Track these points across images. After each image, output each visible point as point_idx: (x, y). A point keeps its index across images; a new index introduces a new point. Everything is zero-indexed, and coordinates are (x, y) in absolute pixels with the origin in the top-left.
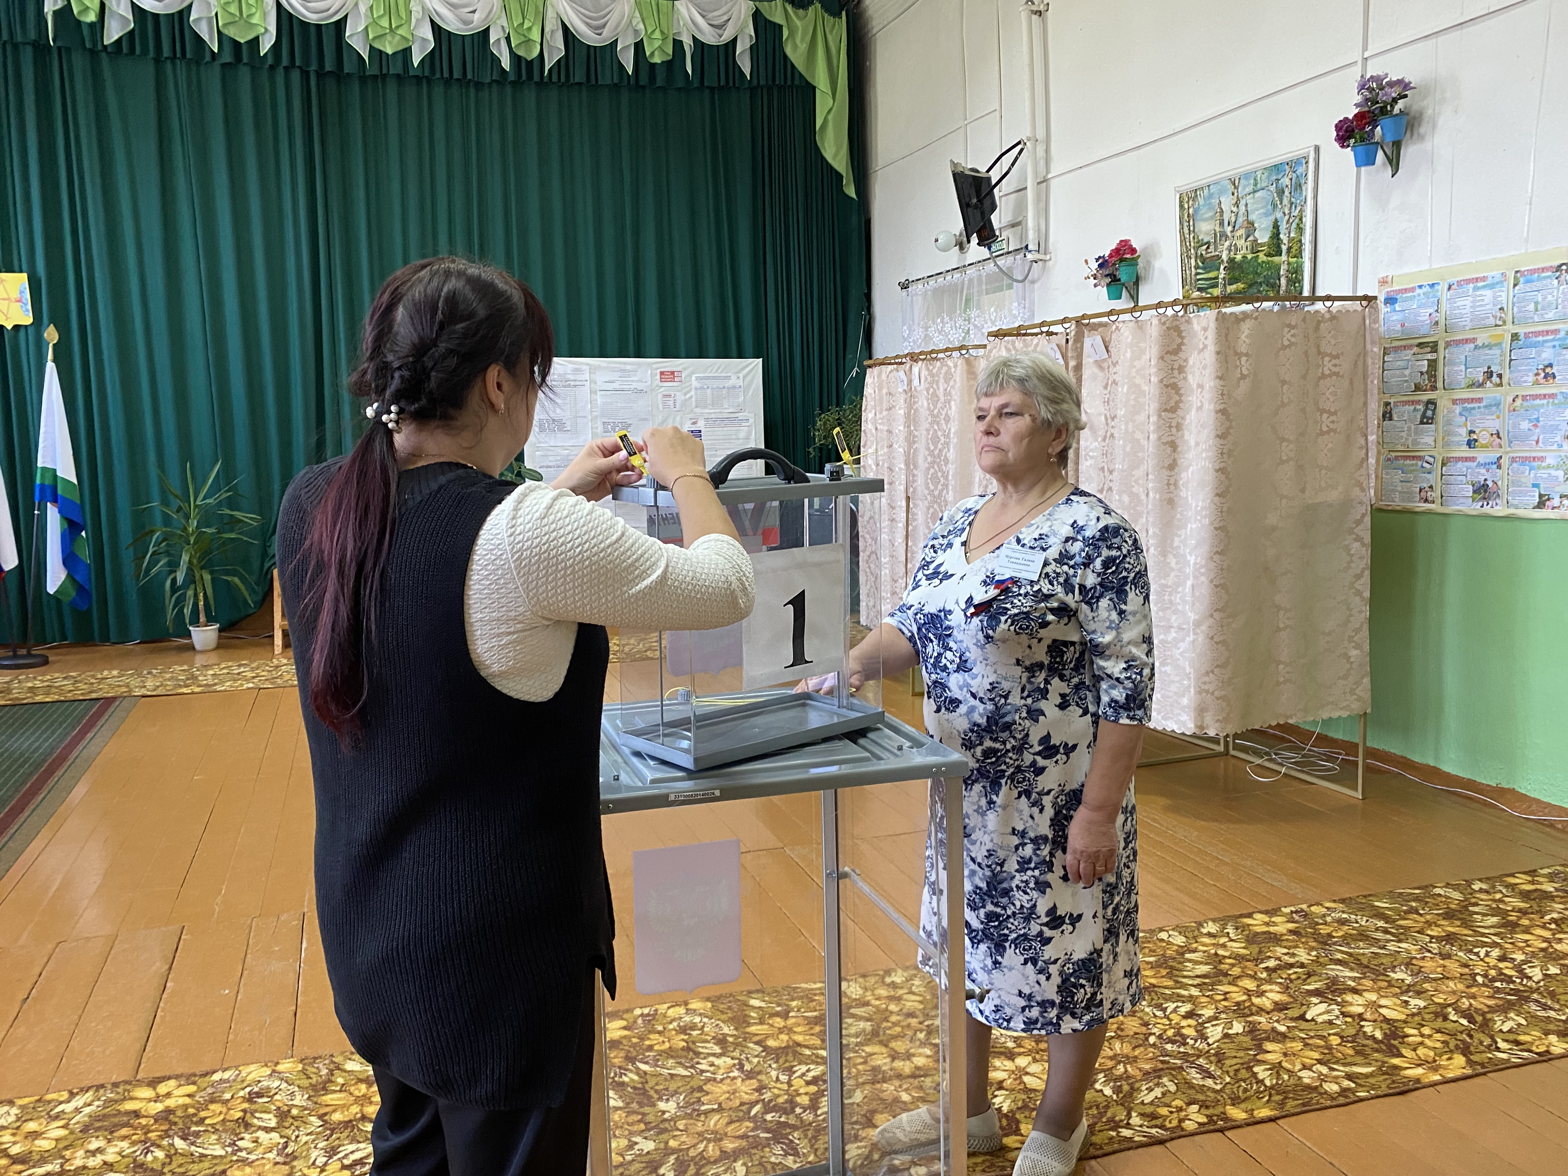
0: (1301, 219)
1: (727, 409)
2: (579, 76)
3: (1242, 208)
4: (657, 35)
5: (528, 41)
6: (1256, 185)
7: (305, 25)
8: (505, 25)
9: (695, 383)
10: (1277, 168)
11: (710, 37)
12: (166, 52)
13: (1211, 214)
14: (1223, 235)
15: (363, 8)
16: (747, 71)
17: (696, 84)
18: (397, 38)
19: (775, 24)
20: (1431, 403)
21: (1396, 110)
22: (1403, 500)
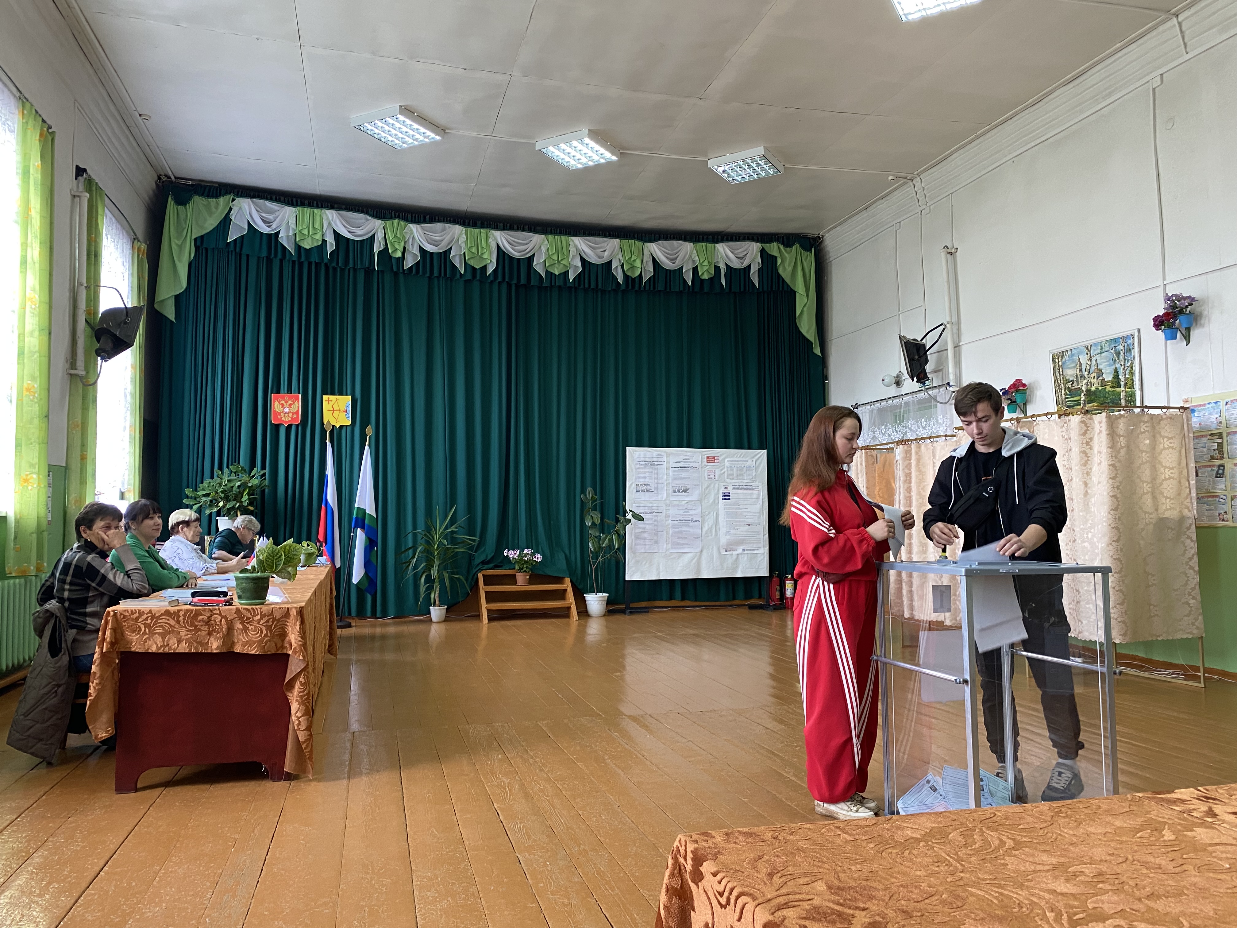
0: (1132, 368)
1: (746, 480)
2: (661, 287)
3: (1094, 362)
4: (706, 263)
5: (633, 267)
6: (1102, 349)
7: (511, 258)
8: (621, 258)
9: (727, 464)
10: (1115, 340)
11: (736, 264)
12: (436, 274)
13: (1074, 365)
14: (1083, 377)
15: (544, 249)
16: (756, 282)
17: (727, 290)
18: (561, 266)
19: (773, 256)
20: (1222, 466)
21: (1188, 312)
22: (1209, 521)
